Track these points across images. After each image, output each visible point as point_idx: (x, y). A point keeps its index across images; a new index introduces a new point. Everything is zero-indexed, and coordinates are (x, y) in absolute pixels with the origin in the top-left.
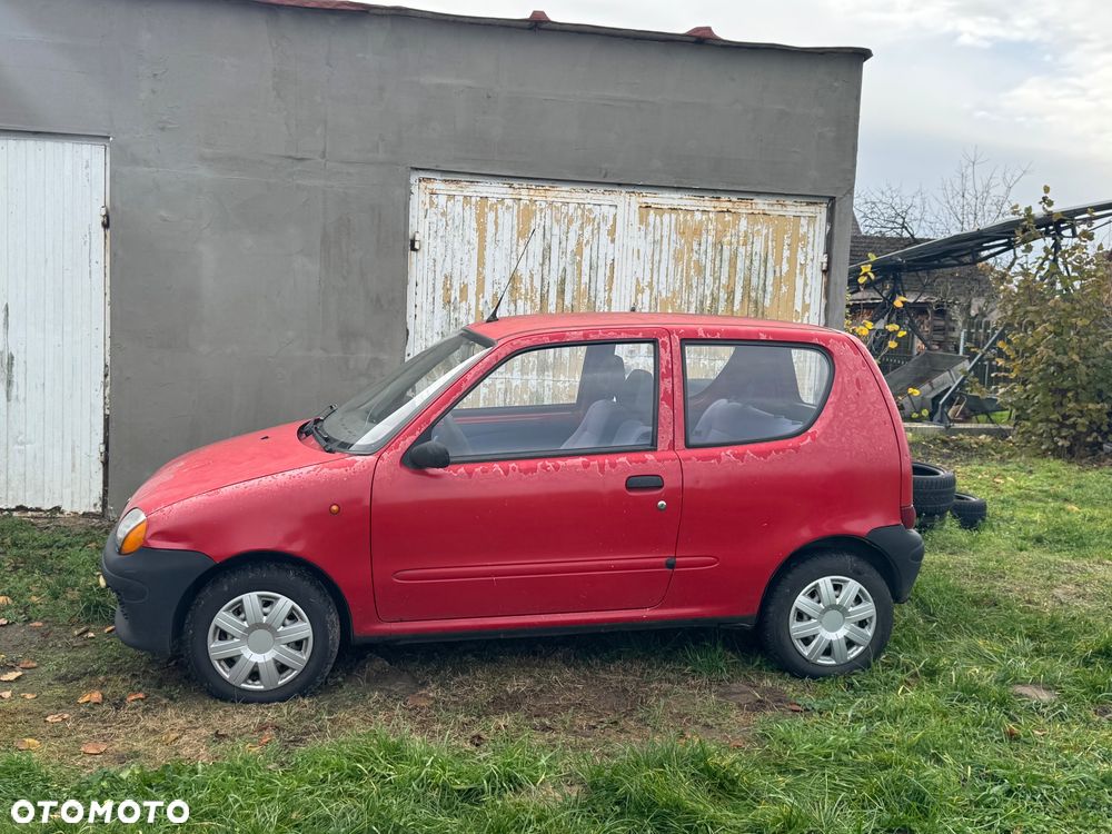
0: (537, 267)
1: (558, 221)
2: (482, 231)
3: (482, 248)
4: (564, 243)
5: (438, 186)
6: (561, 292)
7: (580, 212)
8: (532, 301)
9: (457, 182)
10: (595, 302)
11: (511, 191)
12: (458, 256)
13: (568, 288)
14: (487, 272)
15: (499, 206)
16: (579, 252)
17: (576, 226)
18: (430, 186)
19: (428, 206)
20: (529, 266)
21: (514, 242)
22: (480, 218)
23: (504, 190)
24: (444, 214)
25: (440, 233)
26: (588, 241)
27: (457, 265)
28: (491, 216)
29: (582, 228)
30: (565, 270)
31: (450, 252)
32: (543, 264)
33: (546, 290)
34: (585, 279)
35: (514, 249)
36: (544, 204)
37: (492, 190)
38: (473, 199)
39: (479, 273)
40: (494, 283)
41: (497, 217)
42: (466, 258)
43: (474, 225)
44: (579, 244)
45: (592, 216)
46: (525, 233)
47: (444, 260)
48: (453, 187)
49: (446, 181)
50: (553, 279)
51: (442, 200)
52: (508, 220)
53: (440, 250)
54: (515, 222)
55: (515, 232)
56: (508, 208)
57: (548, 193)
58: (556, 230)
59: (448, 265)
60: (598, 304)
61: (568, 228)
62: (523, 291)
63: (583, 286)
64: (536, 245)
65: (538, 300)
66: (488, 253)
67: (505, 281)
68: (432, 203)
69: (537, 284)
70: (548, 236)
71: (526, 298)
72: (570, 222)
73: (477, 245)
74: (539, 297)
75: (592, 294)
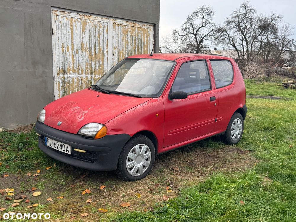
0: (88, 41)
1: (93, 27)
2: (72, 28)
3: (72, 35)
4: (95, 34)
5: (58, 13)
6: (95, 49)
7: (98, 24)
8: (87, 52)
9: (64, 12)
10: (103, 52)
11: (80, 16)
12: (66, 37)
13: (97, 48)
14: (74, 42)
15: (76, 21)
16: (99, 37)
17: (97, 29)
18: (56, 13)
19: (55, 19)
20: (86, 40)
21: (81, 33)
22: (71, 24)
23: (78, 16)
24: (60, 22)
25: (60, 29)
26: (101, 33)
27: (65, 40)
28: (74, 24)
29: (99, 29)
30: (95, 42)
31: (63, 35)
32: (89, 40)
33: (91, 48)
34: (101, 45)
35: (81, 35)
36: (89, 21)
37: (74, 15)
38: (69, 18)
39: (72, 43)
40: (77, 46)
41: (76, 25)
42: (68, 37)
43: (70, 27)
44: (99, 34)
45: (102, 26)
46: (84, 30)
47: (61, 38)
48: (63, 13)
49: (61, 11)
50: (93, 44)
51: (60, 17)
52: (79, 25)
53: (60, 35)
54: (81, 26)
55: (81, 29)
56: (79, 21)
57: (90, 18)
58: (92, 30)
59: (63, 40)
60: (104, 53)
61: (96, 29)
62: (85, 48)
63: (100, 47)
64: (87, 34)
65: (89, 52)
66: (74, 36)
67: (80, 45)
68: (57, 18)
69: (88, 46)
70: (90, 31)
71: (86, 51)
72: (96, 27)
73: (71, 33)
74: (89, 50)
75: (103, 50)
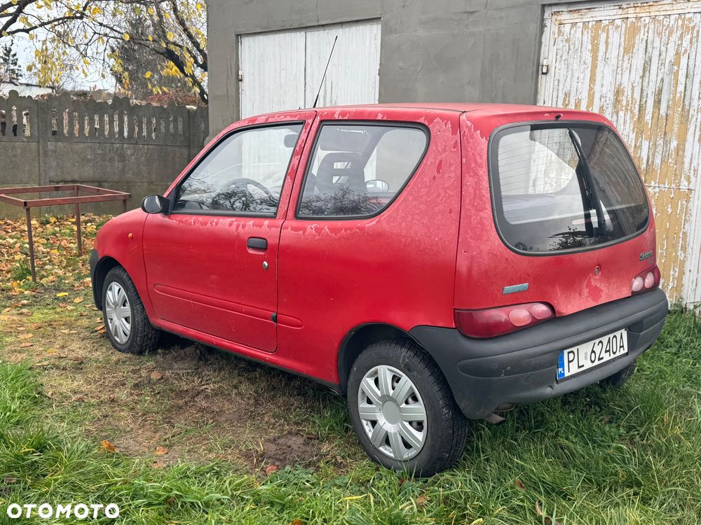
0: (638, 80)
1: (659, 34)
2: (595, 51)
3: (594, 66)
4: (664, 54)
5: (565, 17)
6: (658, 102)
7: (680, 22)
8: (632, 112)
9: (579, 10)
10: (689, 111)
11: (620, 11)
12: (576, 75)
13: (665, 97)
14: (597, 88)
15: (610, 27)
16: (677, 62)
17: (675, 37)
18: (559, 18)
19: (556, 35)
20: (631, 80)
21: (620, 58)
22: (595, 39)
23: (614, 12)
24: (568, 40)
25: (564, 58)
26: (686, 51)
27: (575, 84)
28: (603, 36)
29: (681, 38)
30: (662, 80)
31: (570, 72)
32: (643, 77)
33: (644, 100)
34: (681, 88)
35: (620, 63)
36: (648, 20)
37: (602, 13)
38: (590, 23)
39: (591, 89)
40: (601, 97)
41: (608, 37)
42: (581, 76)
43: (590, 47)
44: (678, 54)
45: (692, 25)
46: (628, 49)
47: (565, 80)
48: (576, 15)
49: (570, 11)
50: (651, 90)
51: (567, 27)
52: (616, 38)
53: (563, 72)
54: (623, 40)
55: (622, 49)
56: (617, 27)
57: (653, 9)
58: (657, 44)
59: (568, 84)
60: (691, 112)
61: (668, 40)
62: (624, 103)
63: (678, 95)
64: (639, 60)
65: (636, 111)
66: (598, 71)
67: (611, 96)
68: (560, 32)
69: (637, 95)
70: (650, 49)
71: (627, 109)
72: (671, 33)
73: (590, 65)
74: (637, 107)
75: (687, 103)
